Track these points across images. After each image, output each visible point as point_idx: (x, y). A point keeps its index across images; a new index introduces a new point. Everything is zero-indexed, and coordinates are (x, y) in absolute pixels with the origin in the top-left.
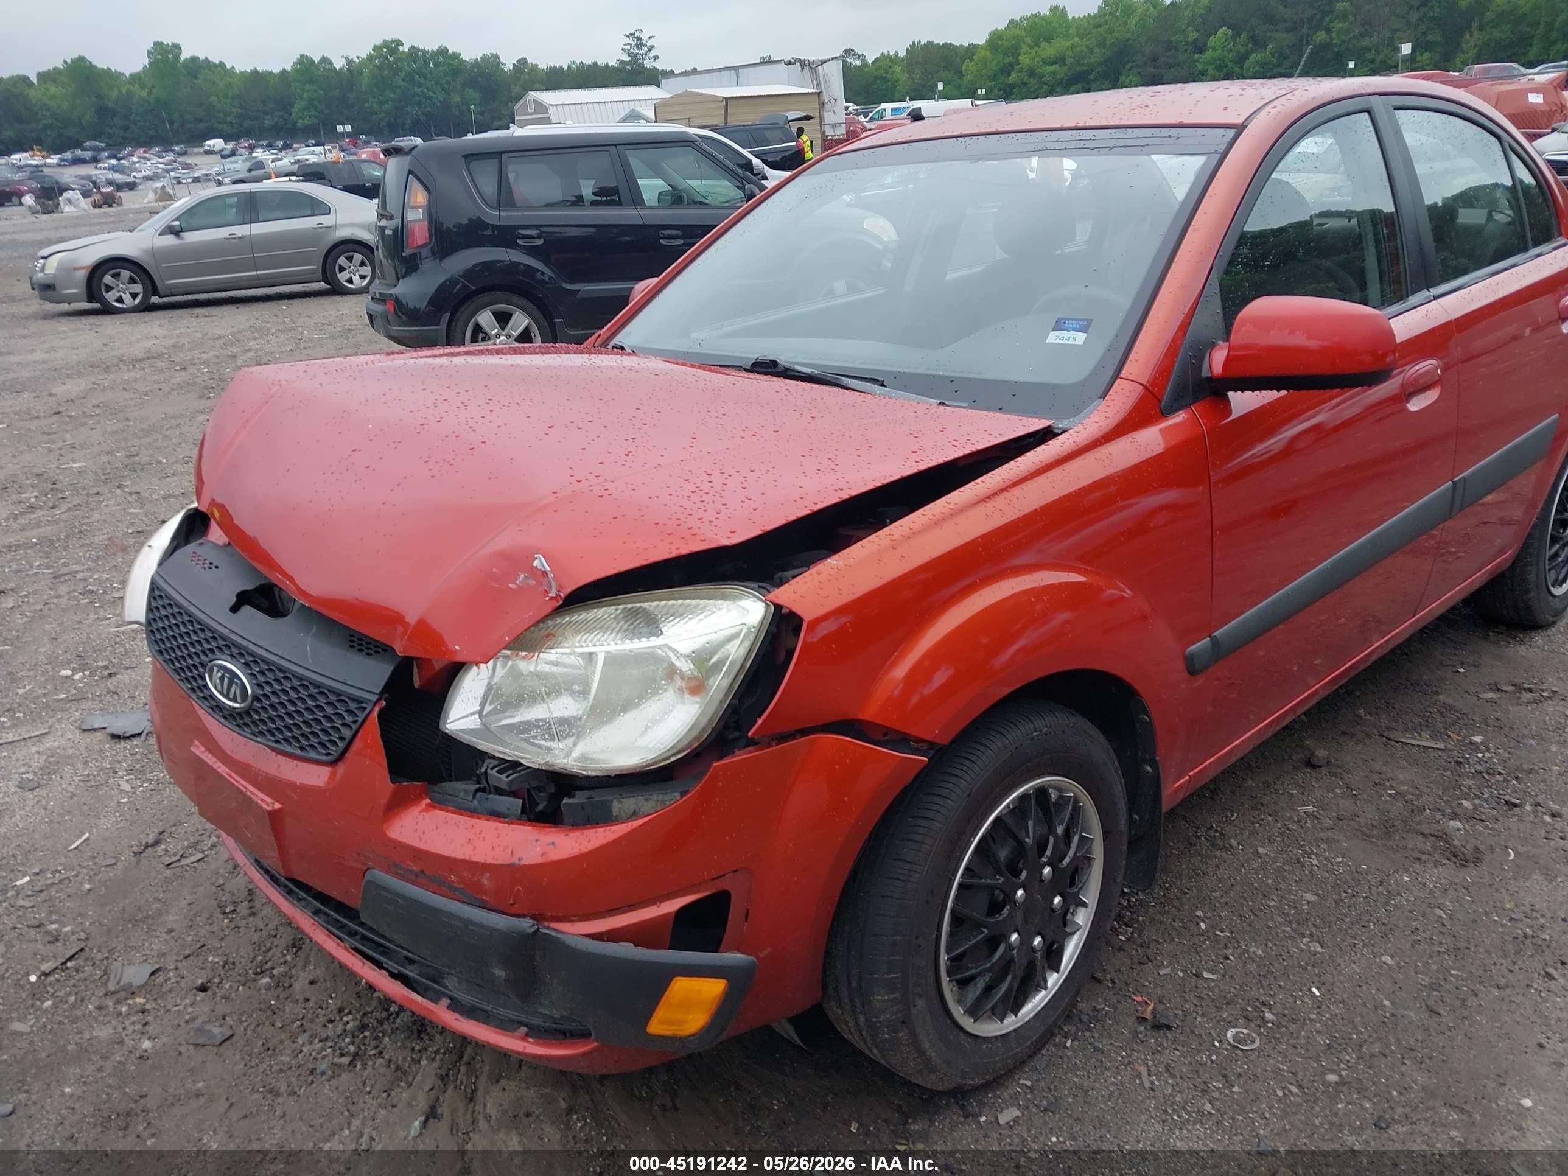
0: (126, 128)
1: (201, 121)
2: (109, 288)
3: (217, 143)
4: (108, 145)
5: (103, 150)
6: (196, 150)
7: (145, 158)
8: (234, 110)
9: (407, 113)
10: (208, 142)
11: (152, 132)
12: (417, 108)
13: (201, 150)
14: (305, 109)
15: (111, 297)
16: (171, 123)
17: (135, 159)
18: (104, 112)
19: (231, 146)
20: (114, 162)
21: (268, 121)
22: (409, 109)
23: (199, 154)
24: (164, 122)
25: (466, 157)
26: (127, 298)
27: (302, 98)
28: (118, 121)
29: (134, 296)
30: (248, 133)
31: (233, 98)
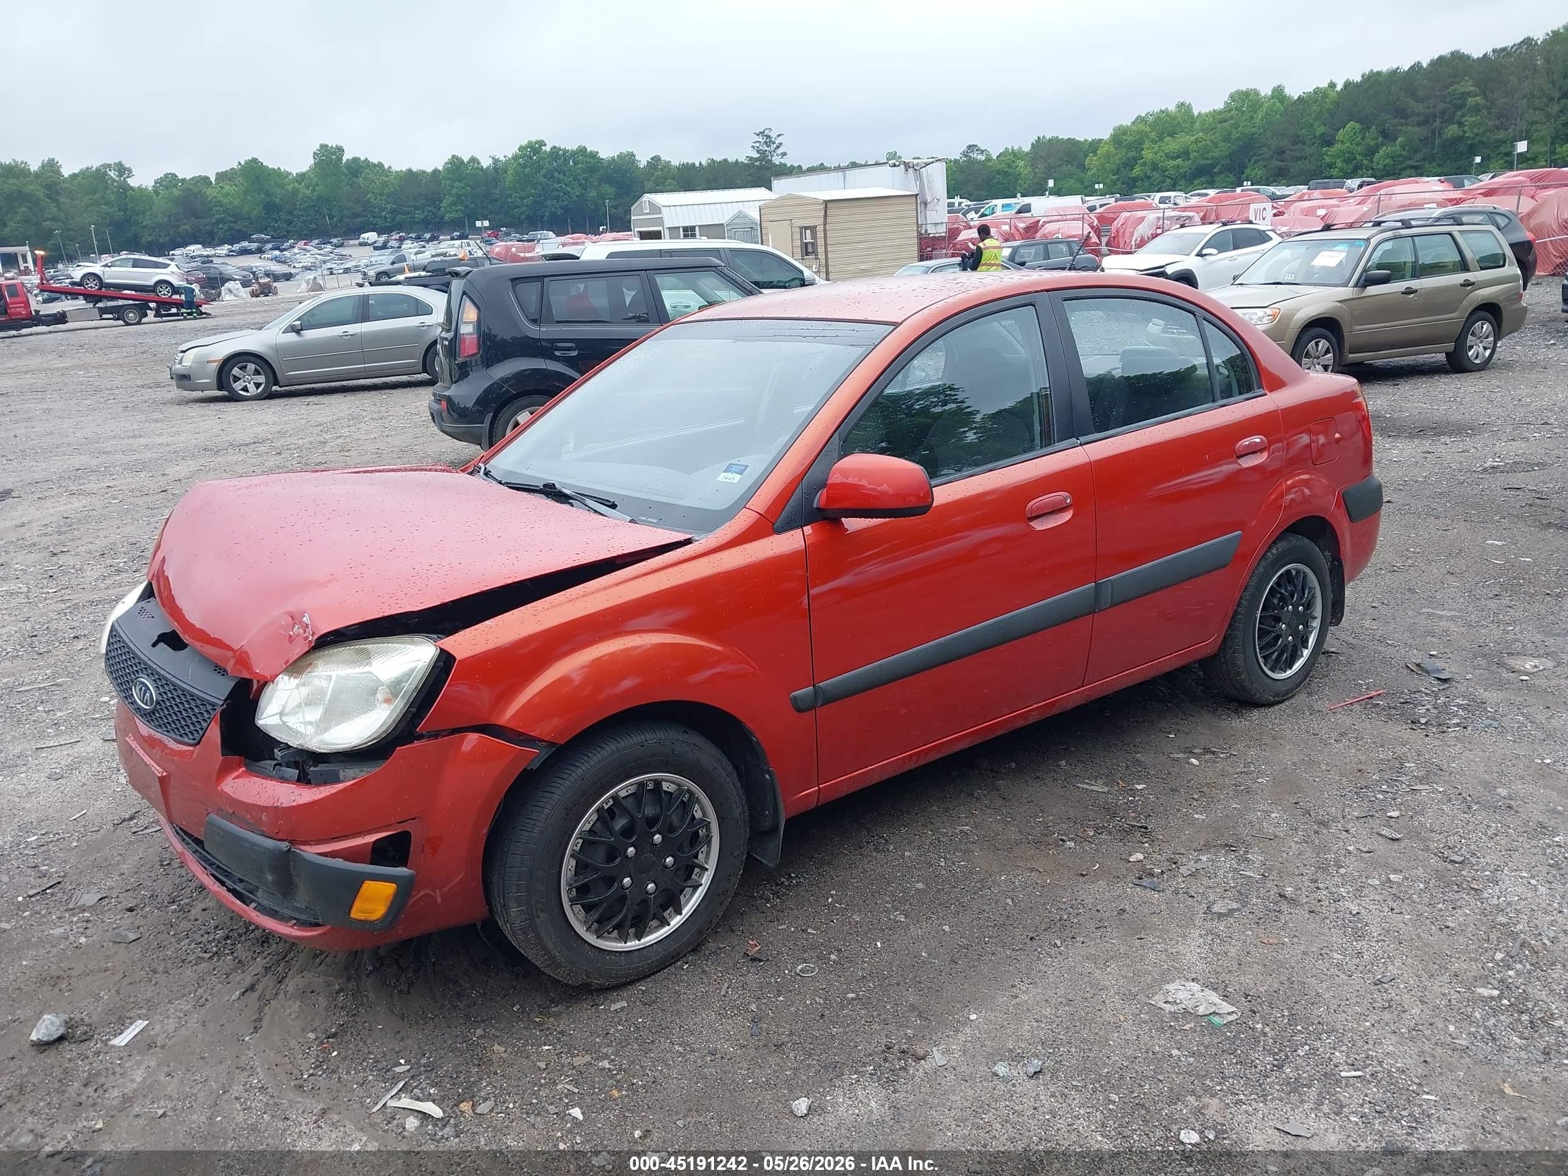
0: (290, 222)
1: (358, 215)
2: (236, 379)
3: (371, 236)
4: (273, 237)
5: (268, 242)
6: (351, 242)
7: (304, 250)
8: (389, 206)
9: (547, 207)
10: (363, 235)
11: (313, 226)
12: (555, 202)
13: (356, 242)
14: (454, 204)
15: (237, 386)
16: (331, 217)
17: (296, 250)
18: (271, 208)
19: (383, 238)
20: (277, 253)
21: (419, 215)
22: (549, 203)
23: (354, 245)
24: (324, 217)
25: (513, 280)
26: (251, 388)
27: (451, 195)
28: (283, 216)
29: (258, 385)
30: (399, 227)
31: (388, 195)
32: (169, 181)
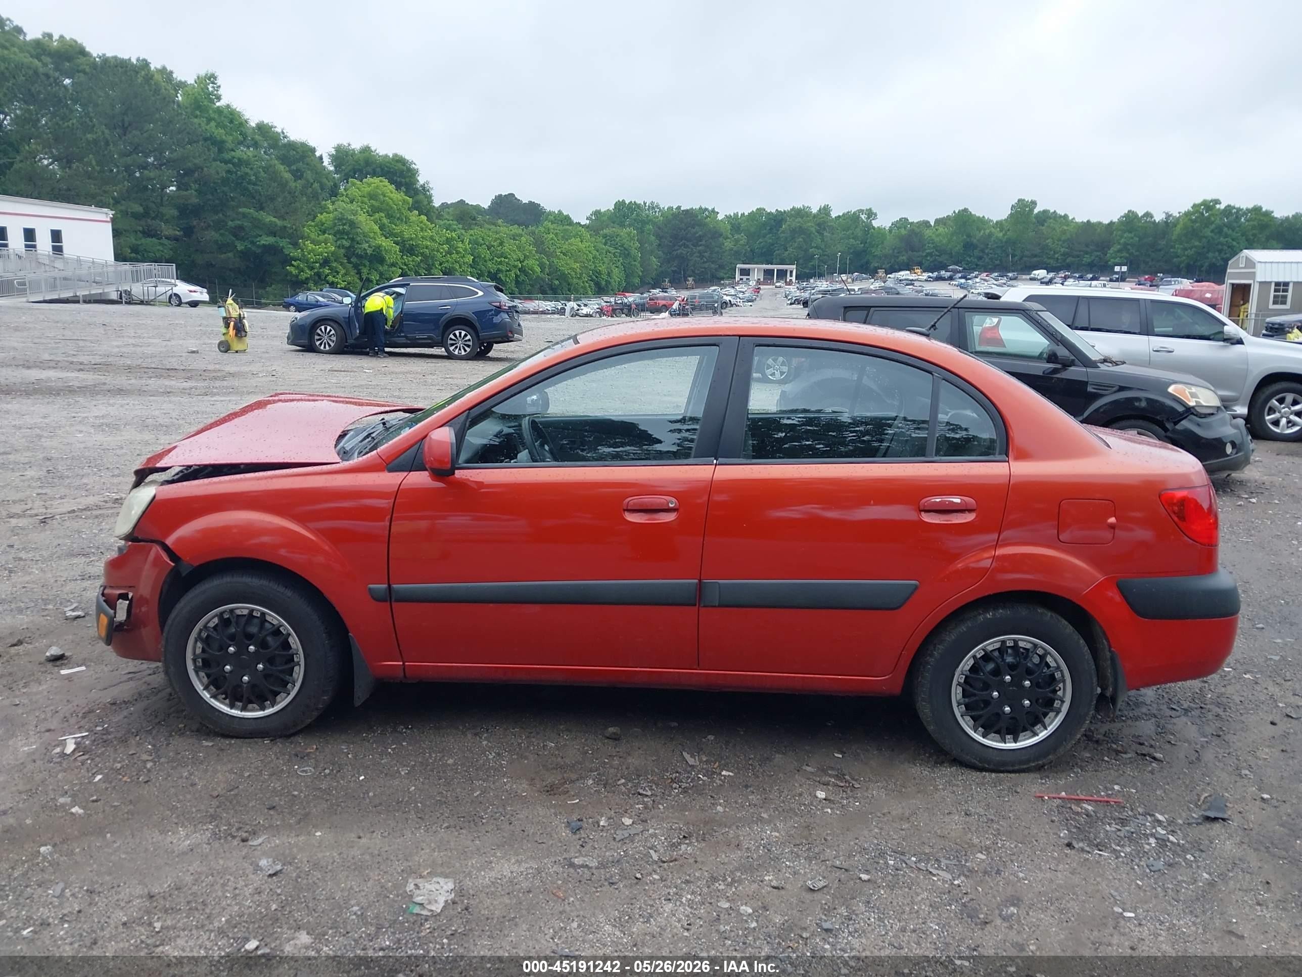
0: (980, 258)
1: (1036, 256)
3: (1041, 273)
4: (964, 269)
5: (960, 272)
6: (1024, 277)
7: (985, 280)
8: (1062, 250)
9: (1207, 258)
10: (1035, 272)
11: (998, 262)
12: (1217, 253)
13: (1028, 277)
14: (1119, 251)
16: (1013, 256)
17: (978, 280)
18: (969, 246)
19: (1051, 275)
20: (963, 281)
21: (1087, 259)
22: (1210, 255)
23: (1026, 279)
24: (1008, 255)
27: (1119, 243)
28: (977, 253)
30: (1067, 267)
31: (1064, 241)
32: (903, 223)
